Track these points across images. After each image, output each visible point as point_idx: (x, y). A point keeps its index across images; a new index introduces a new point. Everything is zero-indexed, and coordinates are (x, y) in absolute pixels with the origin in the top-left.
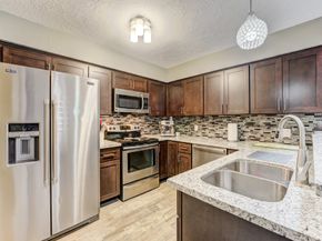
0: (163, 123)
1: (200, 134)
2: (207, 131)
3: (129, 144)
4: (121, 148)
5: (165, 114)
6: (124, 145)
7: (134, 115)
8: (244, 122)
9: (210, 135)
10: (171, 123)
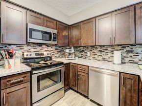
0: (67, 51)
1: (91, 58)
2: (96, 56)
3: (37, 69)
4: (31, 72)
5: (68, 45)
6: (33, 69)
7: (47, 45)
8: (125, 50)
9: (98, 59)
10: (73, 50)
